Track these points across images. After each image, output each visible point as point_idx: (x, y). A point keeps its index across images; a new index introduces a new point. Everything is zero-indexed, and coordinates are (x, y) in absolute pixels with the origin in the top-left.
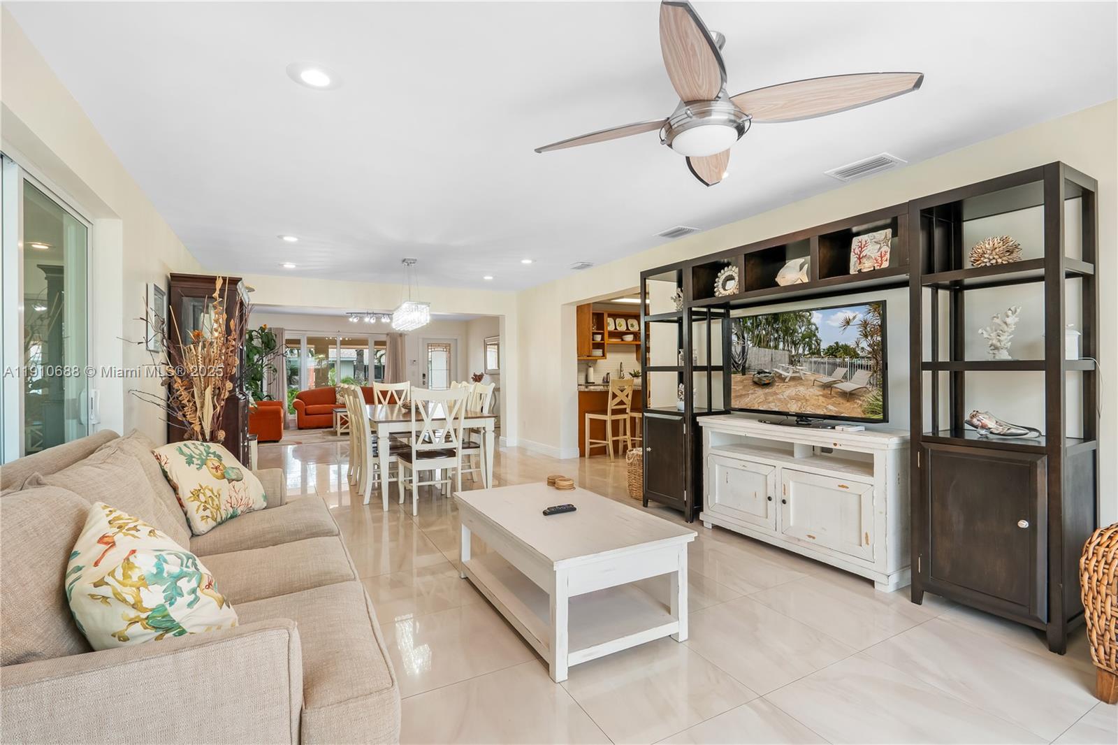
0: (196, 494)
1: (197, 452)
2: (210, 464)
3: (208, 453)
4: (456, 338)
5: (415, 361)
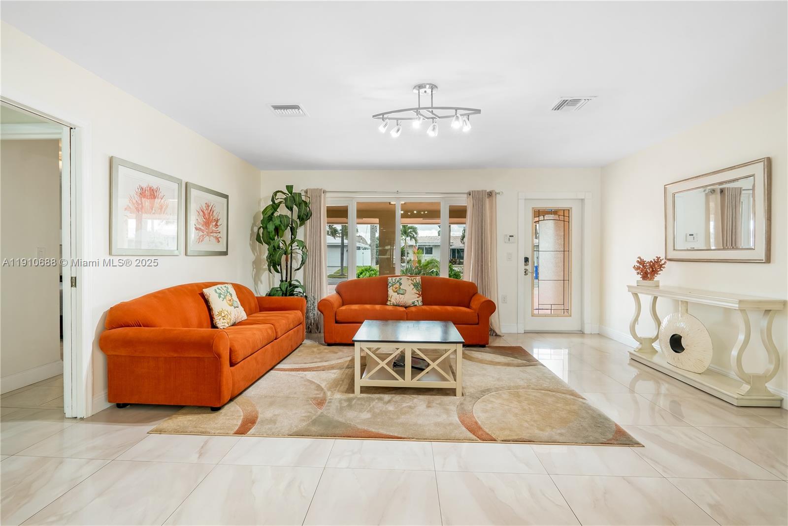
4: (583, 198)
5: (513, 236)
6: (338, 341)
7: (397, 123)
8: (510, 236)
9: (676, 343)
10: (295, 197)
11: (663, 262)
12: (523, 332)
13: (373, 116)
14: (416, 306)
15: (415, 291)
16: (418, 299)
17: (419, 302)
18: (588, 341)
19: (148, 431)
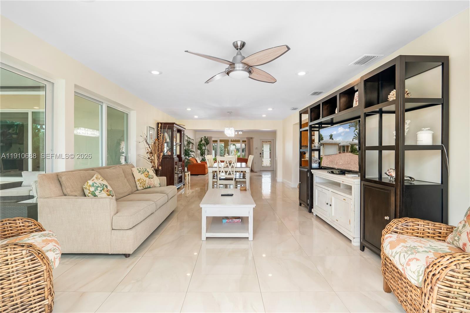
0: (139, 180)
1: (143, 170)
2: (145, 173)
3: (145, 171)
5: (257, 148)
10: (207, 139)
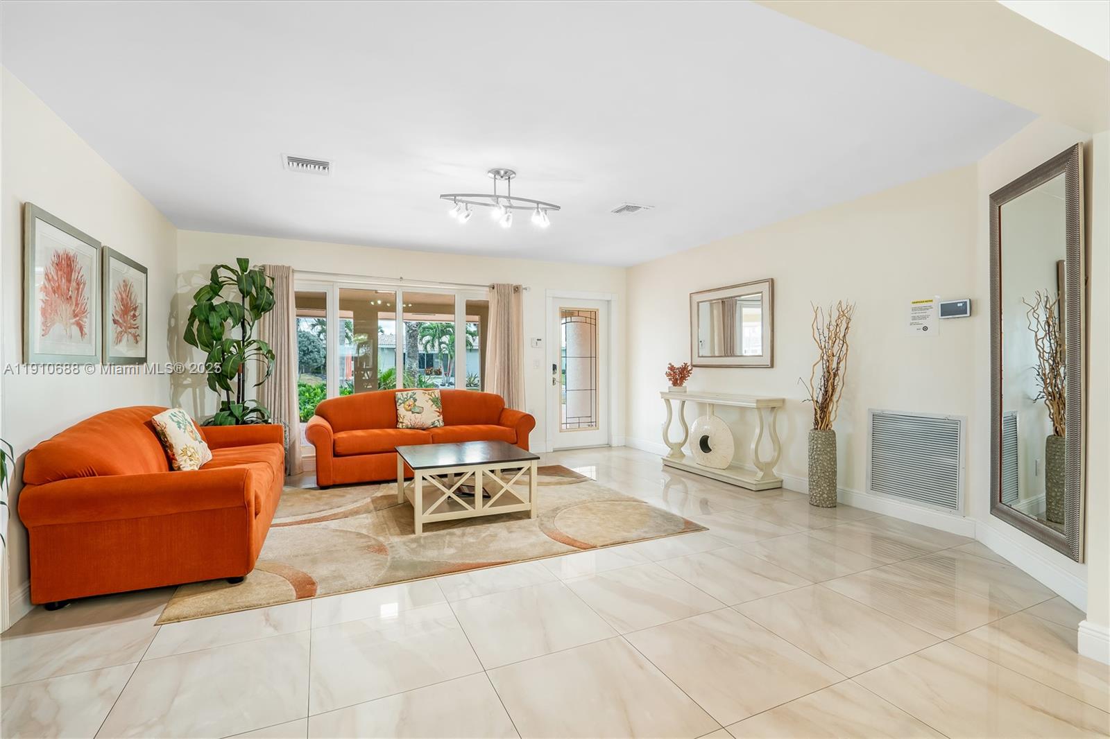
4: (609, 299)
5: (540, 340)
6: (338, 481)
7: (467, 207)
8: (538, 340)
9: (704, 444)
10: (255, 277)
11: (689, 368)
12: (552, 451)
13: (442, 196)
14: (436, 427)
15: (434, 408)
16: (439, 418)
17: (441, 421)
18: (614, 453)
19: (155, 622)
